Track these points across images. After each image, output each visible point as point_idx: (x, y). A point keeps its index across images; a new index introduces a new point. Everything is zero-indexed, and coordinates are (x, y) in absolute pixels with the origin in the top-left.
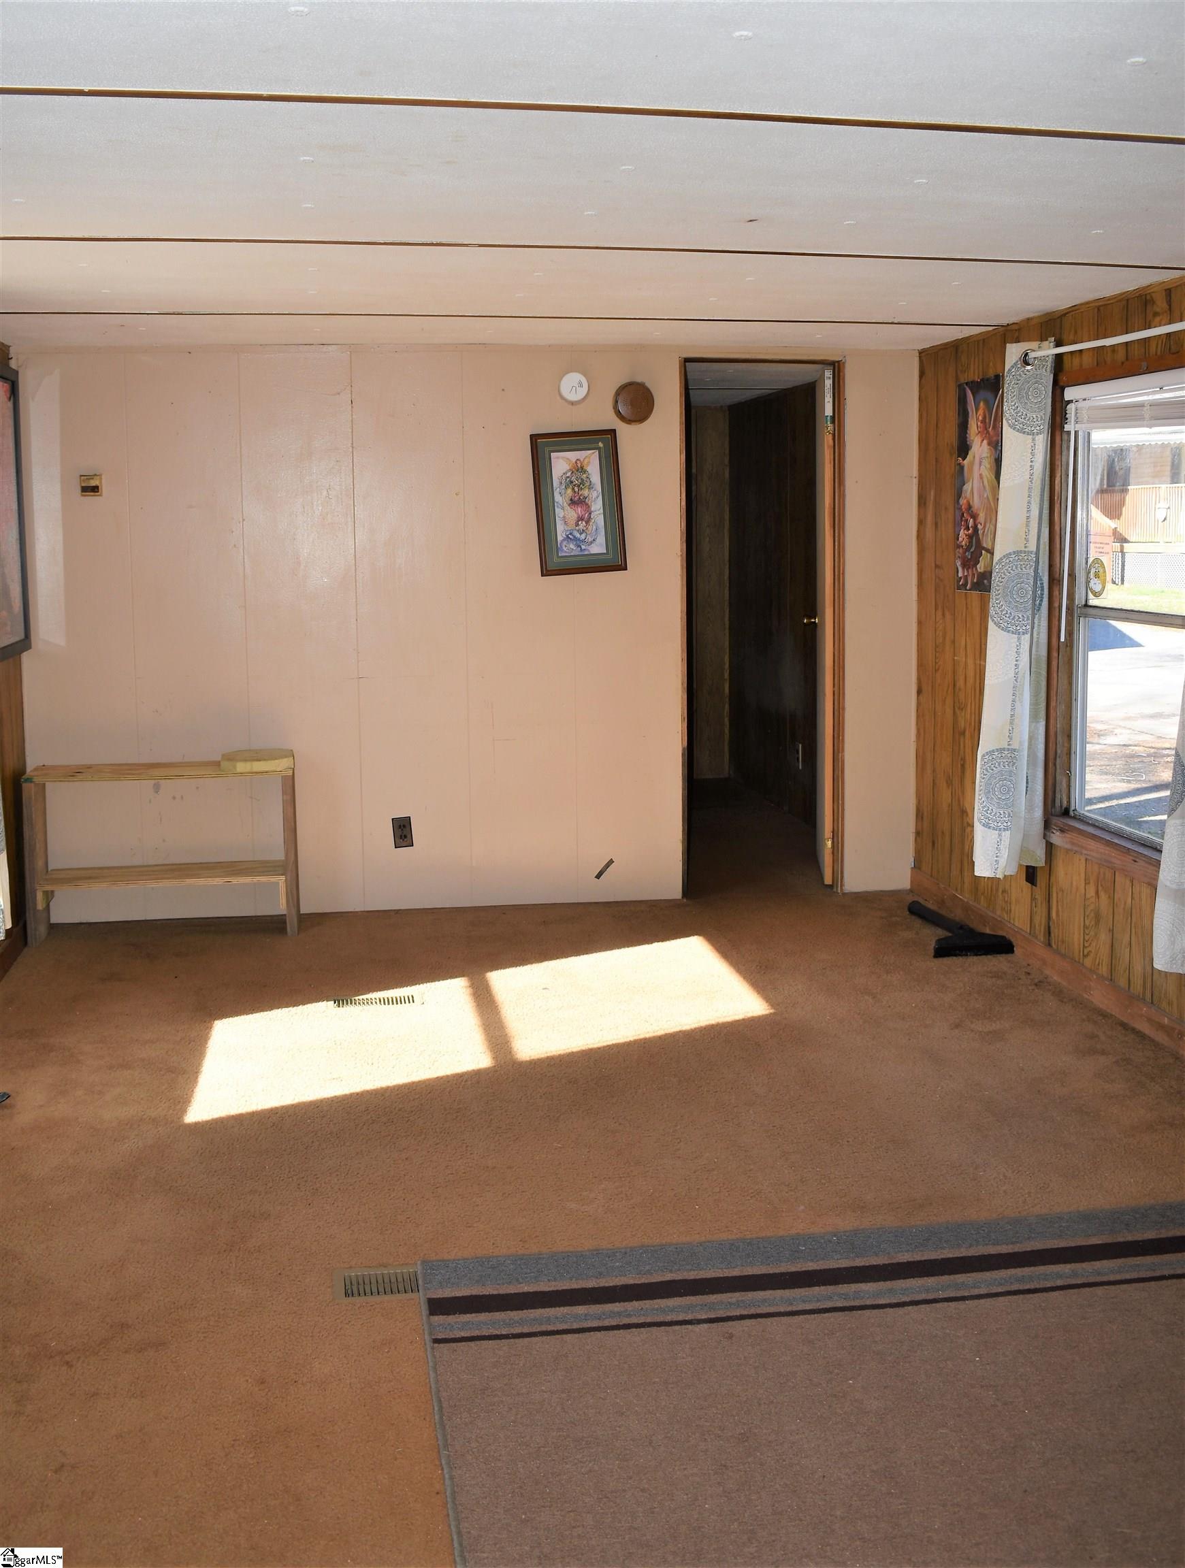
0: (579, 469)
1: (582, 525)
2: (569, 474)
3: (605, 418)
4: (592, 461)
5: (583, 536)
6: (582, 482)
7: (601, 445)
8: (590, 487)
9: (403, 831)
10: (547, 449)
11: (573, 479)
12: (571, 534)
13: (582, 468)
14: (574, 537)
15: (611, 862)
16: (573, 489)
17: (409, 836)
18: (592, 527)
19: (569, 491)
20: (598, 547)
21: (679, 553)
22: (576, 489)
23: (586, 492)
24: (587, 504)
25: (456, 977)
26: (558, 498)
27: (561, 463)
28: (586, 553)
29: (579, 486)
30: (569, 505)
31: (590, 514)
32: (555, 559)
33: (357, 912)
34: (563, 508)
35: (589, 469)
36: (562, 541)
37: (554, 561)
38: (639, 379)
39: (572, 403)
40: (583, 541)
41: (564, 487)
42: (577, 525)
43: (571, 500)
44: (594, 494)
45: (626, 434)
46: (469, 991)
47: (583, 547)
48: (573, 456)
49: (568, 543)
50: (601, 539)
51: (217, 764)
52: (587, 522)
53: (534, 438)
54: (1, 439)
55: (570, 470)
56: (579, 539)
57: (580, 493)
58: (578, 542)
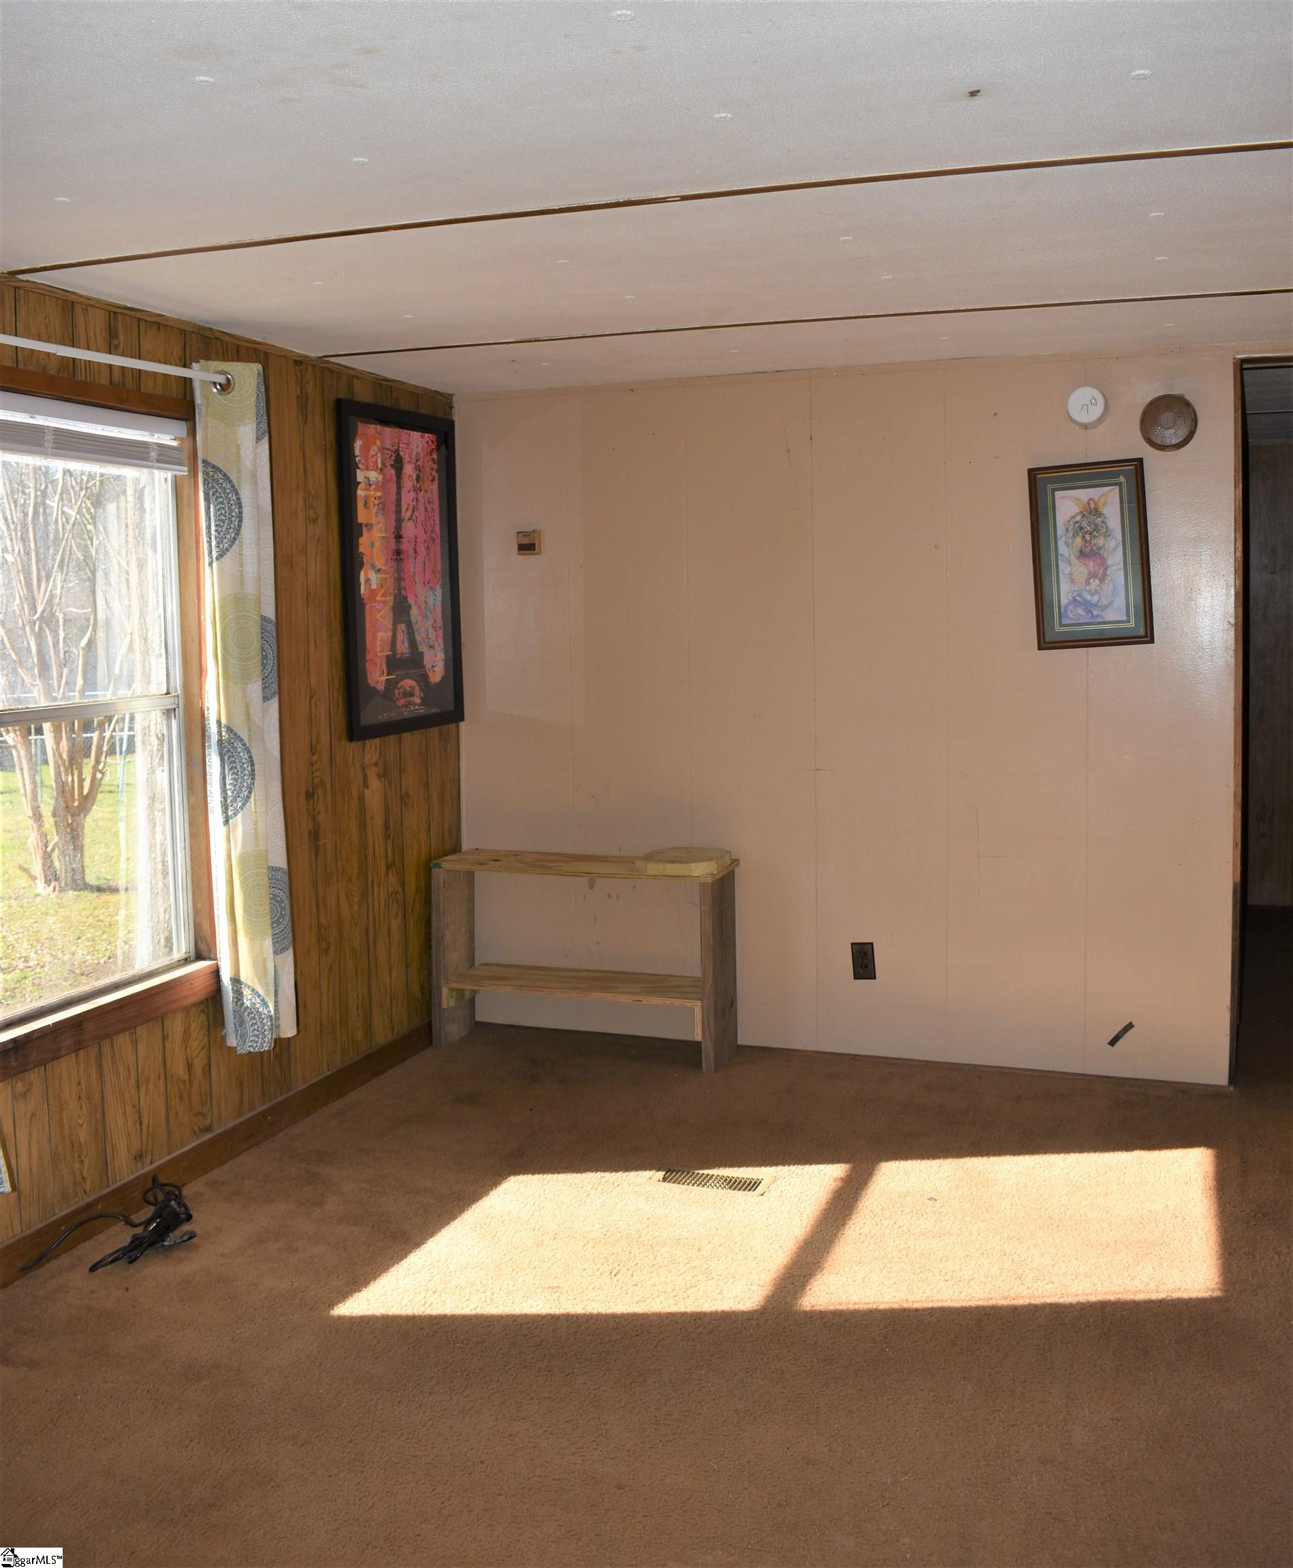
0: (1092, 511)
1: (1095, 583)
2: (1078, 518)
3: (1131, 444)
4: (1110, 500)
6: (1096, 529)
7: (1122, 479)
8: (1107, 534)
9: (863, 959)
10: (1050, 487)
11: (1084, 524)
12: (1078, 595)
13: (1096, 510)
14: (1084, 599)
15: (1130, 1026)
16: (1084, 537)
17: (872, 969)
18: (1107, 588)
19: (1079, 540)
20: (1116, 613)
22: (1088, 537)
23: (1101, 541)
24: (1101, 557)
25: (838, 1163)
26: (1063, 549)
27: (1067, 505)
28: (1100, 620)
29: (1091, 533)
30: (1078, 558)
31: (1106, 569)
32: (1058, 629)
33: (807, 1051)
34: (1069, 563)
35: (1105, 511)
36: (1067, 606)
37: (1055, 632)
38: (1177, 392)
39: (1086, 427)
40: (1096, 605)
41: (1071, 535)
42: (1088, 583)
43: (1081, 551)
44: (1112, 544)
45: (1157, 466)
46: (837, 1186)
47: (1095, 613)
48: (1084, 495)
49: (1076, 607)
50: (1120, 602)
51: (628, 862)
52: (1102, 580)
53: (1032, 473)
54: (412, 494)
55: (1081, 512)
56: (1090, 602)
57: (1093, 542)
58: (1088, 607)
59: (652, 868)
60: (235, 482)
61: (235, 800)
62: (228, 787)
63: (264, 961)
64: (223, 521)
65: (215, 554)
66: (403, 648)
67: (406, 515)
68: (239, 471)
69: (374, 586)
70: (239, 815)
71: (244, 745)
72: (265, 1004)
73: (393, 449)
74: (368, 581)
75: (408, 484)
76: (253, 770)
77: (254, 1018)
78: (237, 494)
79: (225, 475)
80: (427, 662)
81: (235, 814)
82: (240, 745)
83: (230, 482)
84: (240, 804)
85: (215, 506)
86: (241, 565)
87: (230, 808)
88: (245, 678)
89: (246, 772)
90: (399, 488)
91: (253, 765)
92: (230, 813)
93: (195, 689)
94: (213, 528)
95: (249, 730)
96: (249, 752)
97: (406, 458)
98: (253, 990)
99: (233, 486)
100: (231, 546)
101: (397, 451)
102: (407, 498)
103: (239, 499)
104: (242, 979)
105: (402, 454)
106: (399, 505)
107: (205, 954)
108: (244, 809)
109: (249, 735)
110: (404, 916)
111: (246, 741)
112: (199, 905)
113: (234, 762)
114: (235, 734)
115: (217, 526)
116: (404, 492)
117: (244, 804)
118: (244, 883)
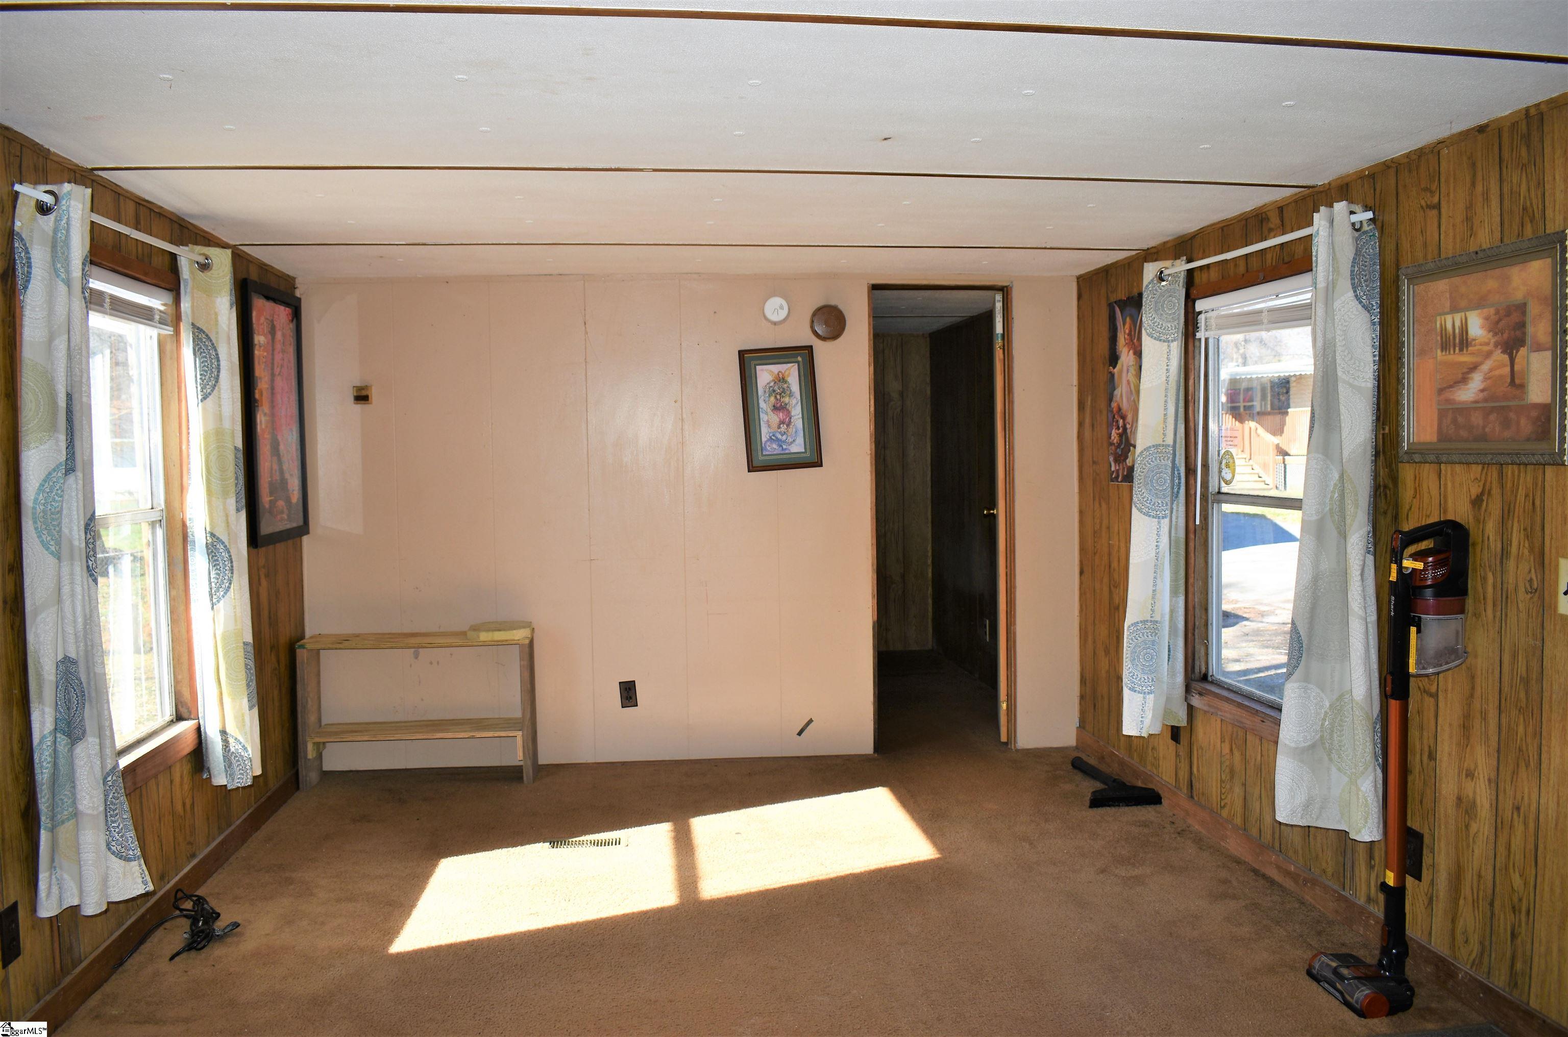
0: (781, 379)
1: (783, 428)
2: (772, 384)
3: (804, 337)
4: (792, 372)
5: (784, 438)
6: (784, 391)
7: (799, 359)
8: (791, 395)
9: (628, 693)
10: (753, 363)
11: (776, 388)
12: (774, 435)
13: (783, 379)
14: (777, 438)
15: (811, 721)
16: (776, 397)
17: (634, 698)
18: (792, 430)
19: (772, 399)
20: (798, 447)
21: (869, 452)
22: (778, 397)
23: (787, 400)
24: (788, 410)
25: (662, 822)
26: (762, 404)
27: (765, 375)
28: (787, 452)
29: (780, 394)
30: (772, 411)
31: (790, 418)
32: (761, 458)
33: (589, 764)
34: (767, 413)
35: (789, 380)
36: (766, 442)
37: (760, 459)
38: (833, 303)
39: (775, 323)
40: (784, 441)
41: (767, 395)
42: (779, 427)
43: (774, 406)
44: (794, 401)
45: (822, 350)
46: (673, 834)
47: (784, 447)
48: (775, 368)
49: (771, 443)
50: (800, 440)
51: (464, 634)
52: (788, 425)
53: (742, 354)
54: (281, 355)
55: (773, 380)
56: (781, 440)
57: (782, 400)
58: (780, 443)
59: (484, 636)
60: (214, 341)
61: (218, 590)
62: (212, 580)
63: (243, 715)
64: (206, 372)
65: (200, 397)
66: (277, 477)
67: (277, 370)
68: (217, 333)
69: (263, 427)
70: (222, 602)
71: (225, 546)
72: (245, 749)
73: (270, 318)
74: (261, 421)
75: (278, 346)
76: (232, 566)
77: (238, 761)
78: (216, 350)
79: (207, 335)
80: (290, 487)
81: (218, 601)
82: (222, 547)
83: (211, 341)
84: (222, 593)
85: (200, 360)
86: (220, 406)
87: (214, 597)
88: (225, 494)
89: (227, 568)
90: (273, 350)
91: (232, 562)
92: (214, 601)
93: (176, 504)
94: (199, 377)
95: (229, 534)
96: (229, 552)
97: (278, 327)
98: (236, 739)
99: (213, 344)
100: (212, 391)
101: (272, 321)
102: (278, 357)
103: (217, 354)
104: (228, 730)
105: (275, 323)
106: (273, 364)
107: (185, 715)
108: (226, 597)
109: (229, 539)
110: (280, 687)
111: (227, 544)
112: (180, 677)
113: (217, 560)
114: (218, 538)
115: (201, 375)
116: (276, 352)
117: (225, 593)
118: (226, 655)
